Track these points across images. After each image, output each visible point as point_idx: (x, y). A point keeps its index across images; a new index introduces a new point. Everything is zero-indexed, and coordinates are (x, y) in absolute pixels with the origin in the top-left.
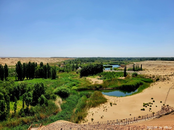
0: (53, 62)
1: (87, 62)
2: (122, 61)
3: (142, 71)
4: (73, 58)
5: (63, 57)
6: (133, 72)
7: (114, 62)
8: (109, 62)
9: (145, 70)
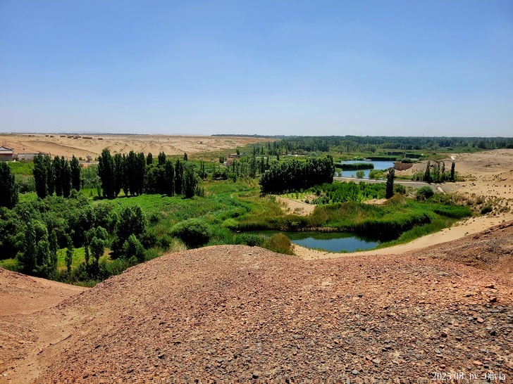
0: (212, 149)
1: (306, 152)
2: (417, 148)
3: (454, 182)
4: (275, 137)
5: (246, 136)
6: (423, 185)
7: (391, 151)
8: (374, 151)
9: (464, 181)
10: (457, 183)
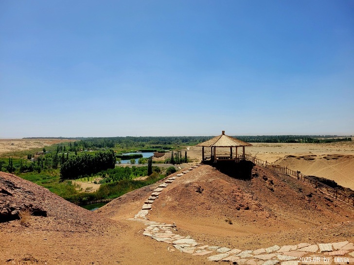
0: (22, 149)
1: (98, 148)
2: (169, 144)
3: (187, 163)
4: (76, 138)
5: (53, 138)
7: (154, 146)
8: (144, 146)
9: (192, 162)
10: (189, 163)
